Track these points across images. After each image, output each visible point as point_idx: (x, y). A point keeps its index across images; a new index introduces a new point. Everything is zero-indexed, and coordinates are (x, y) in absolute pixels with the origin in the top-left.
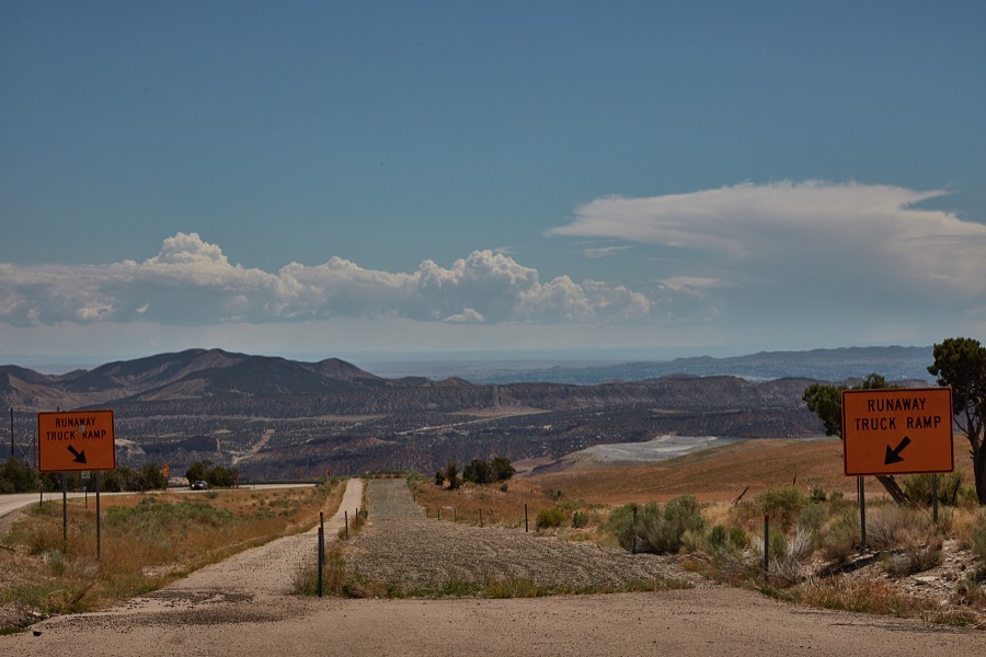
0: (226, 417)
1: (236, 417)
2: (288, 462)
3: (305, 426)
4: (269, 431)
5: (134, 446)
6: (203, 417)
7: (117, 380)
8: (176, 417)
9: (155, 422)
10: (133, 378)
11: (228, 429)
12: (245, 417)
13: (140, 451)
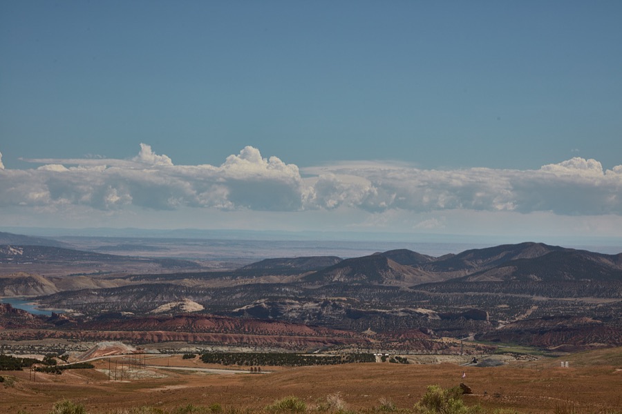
0: (516, 295)
1: (523, 296)
2: (526, 331)
3: (562, 305)
4: (535, 308)
5: (434, 314)
6: (500, 295)
7: (469, 263)
8: (481, 294)
9: (467, 297)
10: (481, 262)
11: (508, 305)
12: (529, 296)
13: (438, 318)
